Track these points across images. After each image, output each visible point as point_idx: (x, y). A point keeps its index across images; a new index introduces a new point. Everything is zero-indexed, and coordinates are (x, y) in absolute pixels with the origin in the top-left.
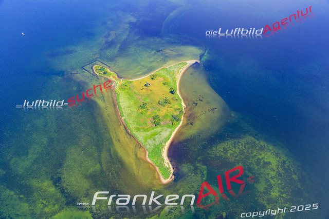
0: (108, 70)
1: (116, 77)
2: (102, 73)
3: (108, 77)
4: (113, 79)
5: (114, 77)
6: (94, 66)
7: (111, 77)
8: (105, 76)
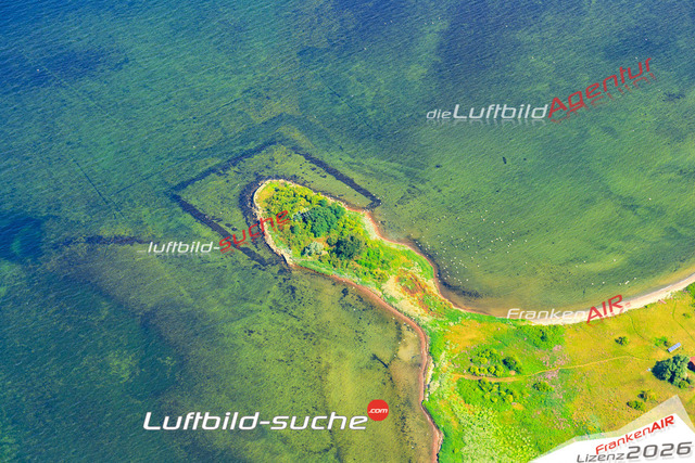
0: (366, 227)
1: (432, 285)
2: (320, 245)
3: (371, 287)
4: (408, 305)
5: (413, 288)
6: (264, 192)
7: (392, 288)
8: (347, 276)
